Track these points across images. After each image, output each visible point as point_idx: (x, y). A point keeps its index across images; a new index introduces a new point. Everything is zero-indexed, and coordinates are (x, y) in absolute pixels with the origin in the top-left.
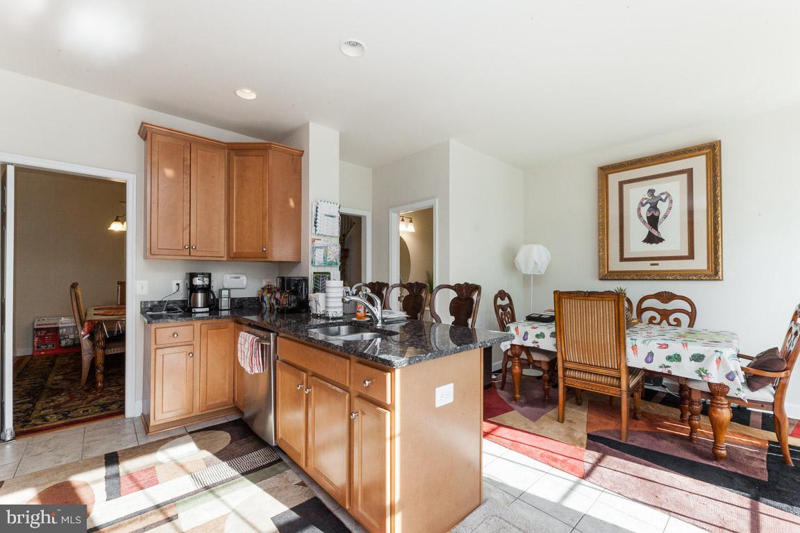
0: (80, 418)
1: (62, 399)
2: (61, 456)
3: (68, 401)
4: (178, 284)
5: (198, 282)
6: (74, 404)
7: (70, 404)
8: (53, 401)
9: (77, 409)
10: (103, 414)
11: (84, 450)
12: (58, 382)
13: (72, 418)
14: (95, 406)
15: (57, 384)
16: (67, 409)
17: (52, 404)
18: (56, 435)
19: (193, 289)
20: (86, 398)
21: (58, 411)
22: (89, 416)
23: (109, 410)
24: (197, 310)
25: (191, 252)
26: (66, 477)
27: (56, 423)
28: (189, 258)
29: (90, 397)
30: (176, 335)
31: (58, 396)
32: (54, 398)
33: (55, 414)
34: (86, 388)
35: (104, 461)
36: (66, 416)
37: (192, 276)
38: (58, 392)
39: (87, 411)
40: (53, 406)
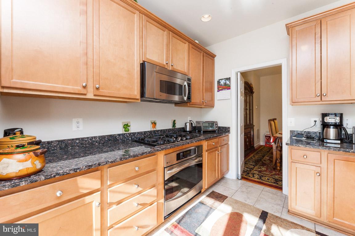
0: (264, 182)
1: (264, 169)
2: (248, 198)
3: (265, 171)
4: (315, 121)
5: (328, 120)
6: (266, 173)
7: (264, 172)
8: (260, 168)
9: (266, 176)
10: (274, 184)
11: (258, 201)
12: (266, 160)
13: (262, 180)
14: (273, 178)
15: (265, 161)
16: (262, 175)
17: (259, 169)
18: (253, 185)
19: (325, 126)
20: (272, 172)
21: (260, 174)
22: (268, 183)
23: (278, 184)
24: (328, 141)
25: (322, 98)
26: (243, 212)
27: (255, 180)
28: (321, 103)
29: (274, 172)
30: (305, 157)
31: (263, 167)
32: (261, 167)
33: (258, 175)
34: (274, 167)
35: (260, 214)
36: (260, 178)
37: (324, 115)
38: (263, 165)
39: (269, 179)
40: (259, 171)
